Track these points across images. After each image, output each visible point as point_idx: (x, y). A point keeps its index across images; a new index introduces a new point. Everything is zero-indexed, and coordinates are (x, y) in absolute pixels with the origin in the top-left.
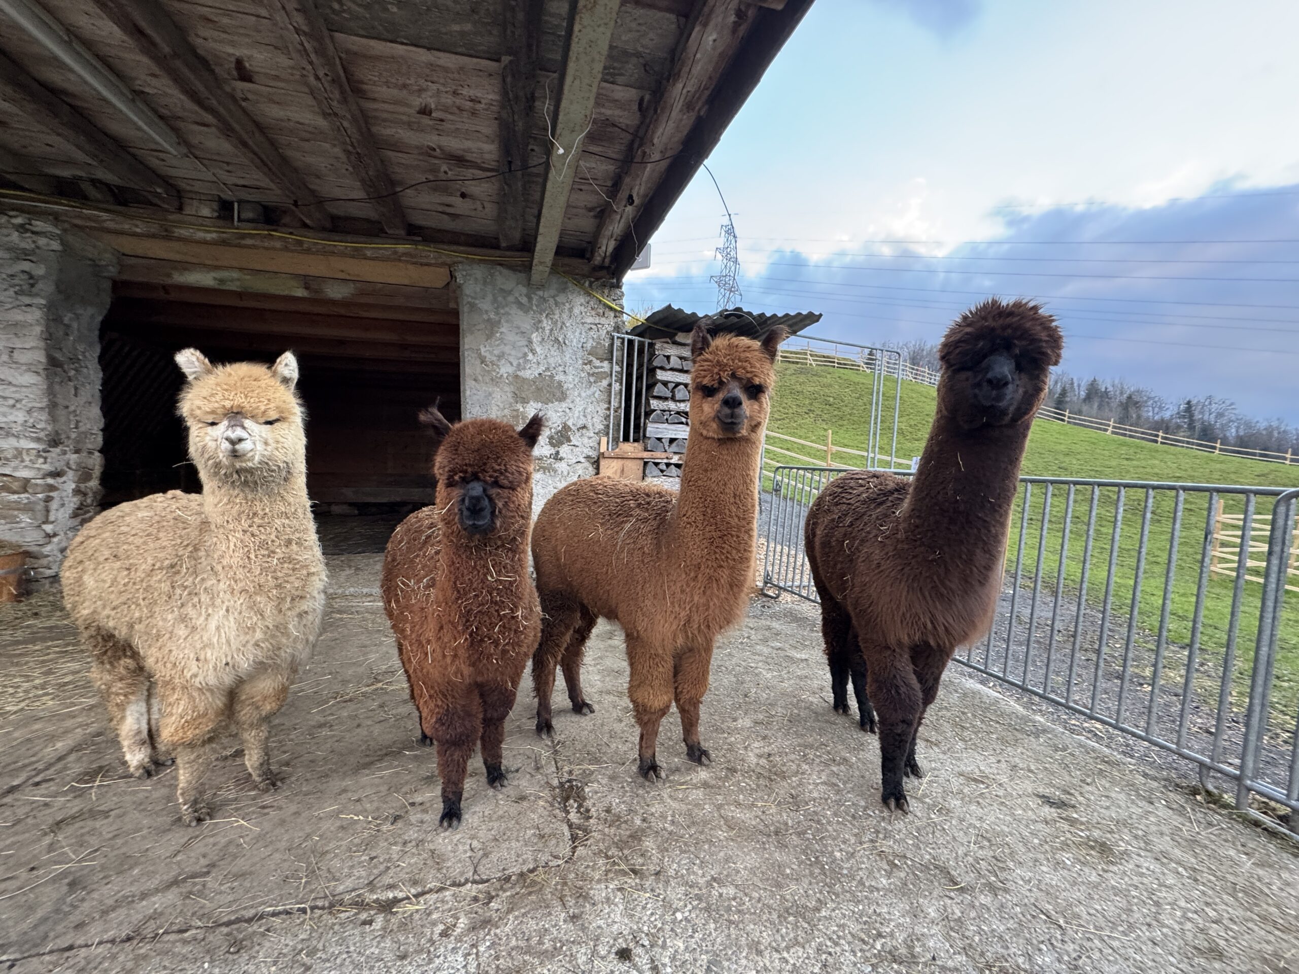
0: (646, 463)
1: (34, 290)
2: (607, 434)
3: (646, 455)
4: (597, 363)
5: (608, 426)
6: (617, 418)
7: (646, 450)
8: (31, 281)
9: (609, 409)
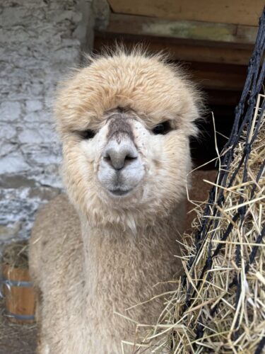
1: (74, 34)
8: (73, 27)
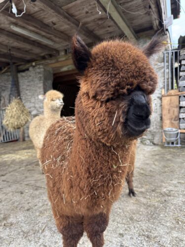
0: (180, 97)
2: (164, 88)
3: (179, 93)
4: (159, 64)
5: (164, 85)
6: (168, 82)
7: (179, 91)
9: (164, 79)
